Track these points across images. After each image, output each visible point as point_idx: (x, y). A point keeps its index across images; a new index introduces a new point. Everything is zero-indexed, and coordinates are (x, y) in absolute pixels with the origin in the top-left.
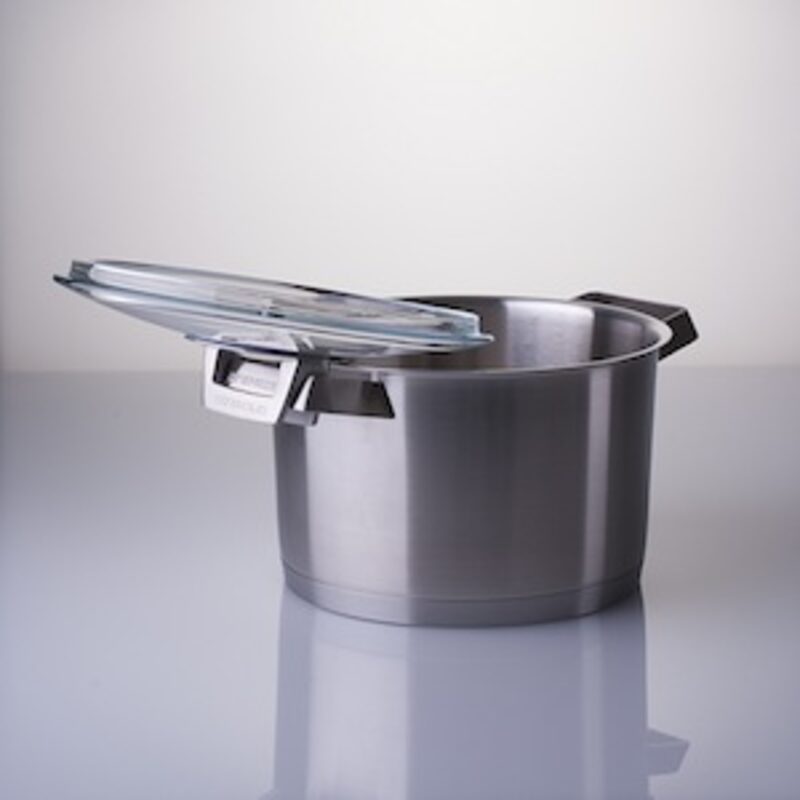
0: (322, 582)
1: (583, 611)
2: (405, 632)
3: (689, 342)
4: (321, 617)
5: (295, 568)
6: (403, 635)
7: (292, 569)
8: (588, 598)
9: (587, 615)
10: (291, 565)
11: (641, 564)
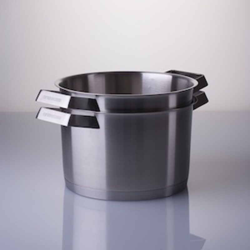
0: (76, 185)
1: (167, 195)
2: (105, 202)
4: (77, 197)
5: (69, 180)
6: (105, 204)
8: (168, 191)
9: (169, 196)
10: (67, 179)
11: (187, 179)
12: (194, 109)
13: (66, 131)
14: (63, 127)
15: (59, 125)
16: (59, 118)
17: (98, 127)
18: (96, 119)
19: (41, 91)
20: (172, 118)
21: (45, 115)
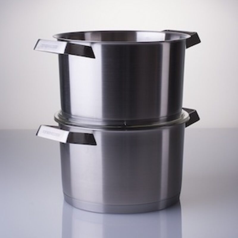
0: (75, 199)
1: (161, 208)
2: (102, 215)
3: (197, 121)
4: (75, 210)
5: (67, 195)
6: (101, 216)
7: (66, 195)
8: (162, 205)
10: (65, 193)
11: (180, 193)
12: (186, 126)
13: (64, 148)
14: (62, 144)
15: (58, 142)
16: (58, 135)
17: (95, 144)
18: (93, 136)
19: (39, 40)
20: (166, 134)
21: (45, 132)
